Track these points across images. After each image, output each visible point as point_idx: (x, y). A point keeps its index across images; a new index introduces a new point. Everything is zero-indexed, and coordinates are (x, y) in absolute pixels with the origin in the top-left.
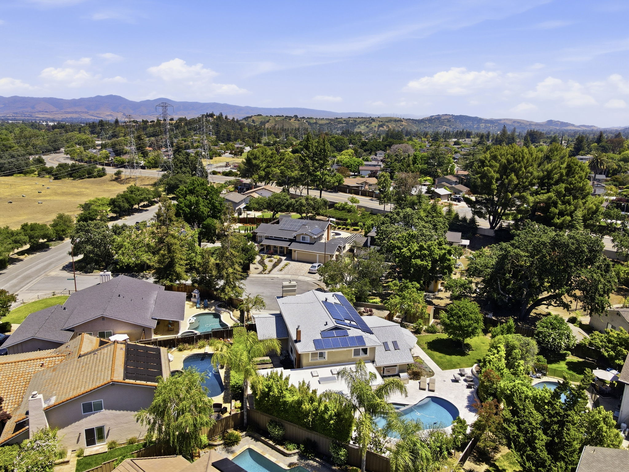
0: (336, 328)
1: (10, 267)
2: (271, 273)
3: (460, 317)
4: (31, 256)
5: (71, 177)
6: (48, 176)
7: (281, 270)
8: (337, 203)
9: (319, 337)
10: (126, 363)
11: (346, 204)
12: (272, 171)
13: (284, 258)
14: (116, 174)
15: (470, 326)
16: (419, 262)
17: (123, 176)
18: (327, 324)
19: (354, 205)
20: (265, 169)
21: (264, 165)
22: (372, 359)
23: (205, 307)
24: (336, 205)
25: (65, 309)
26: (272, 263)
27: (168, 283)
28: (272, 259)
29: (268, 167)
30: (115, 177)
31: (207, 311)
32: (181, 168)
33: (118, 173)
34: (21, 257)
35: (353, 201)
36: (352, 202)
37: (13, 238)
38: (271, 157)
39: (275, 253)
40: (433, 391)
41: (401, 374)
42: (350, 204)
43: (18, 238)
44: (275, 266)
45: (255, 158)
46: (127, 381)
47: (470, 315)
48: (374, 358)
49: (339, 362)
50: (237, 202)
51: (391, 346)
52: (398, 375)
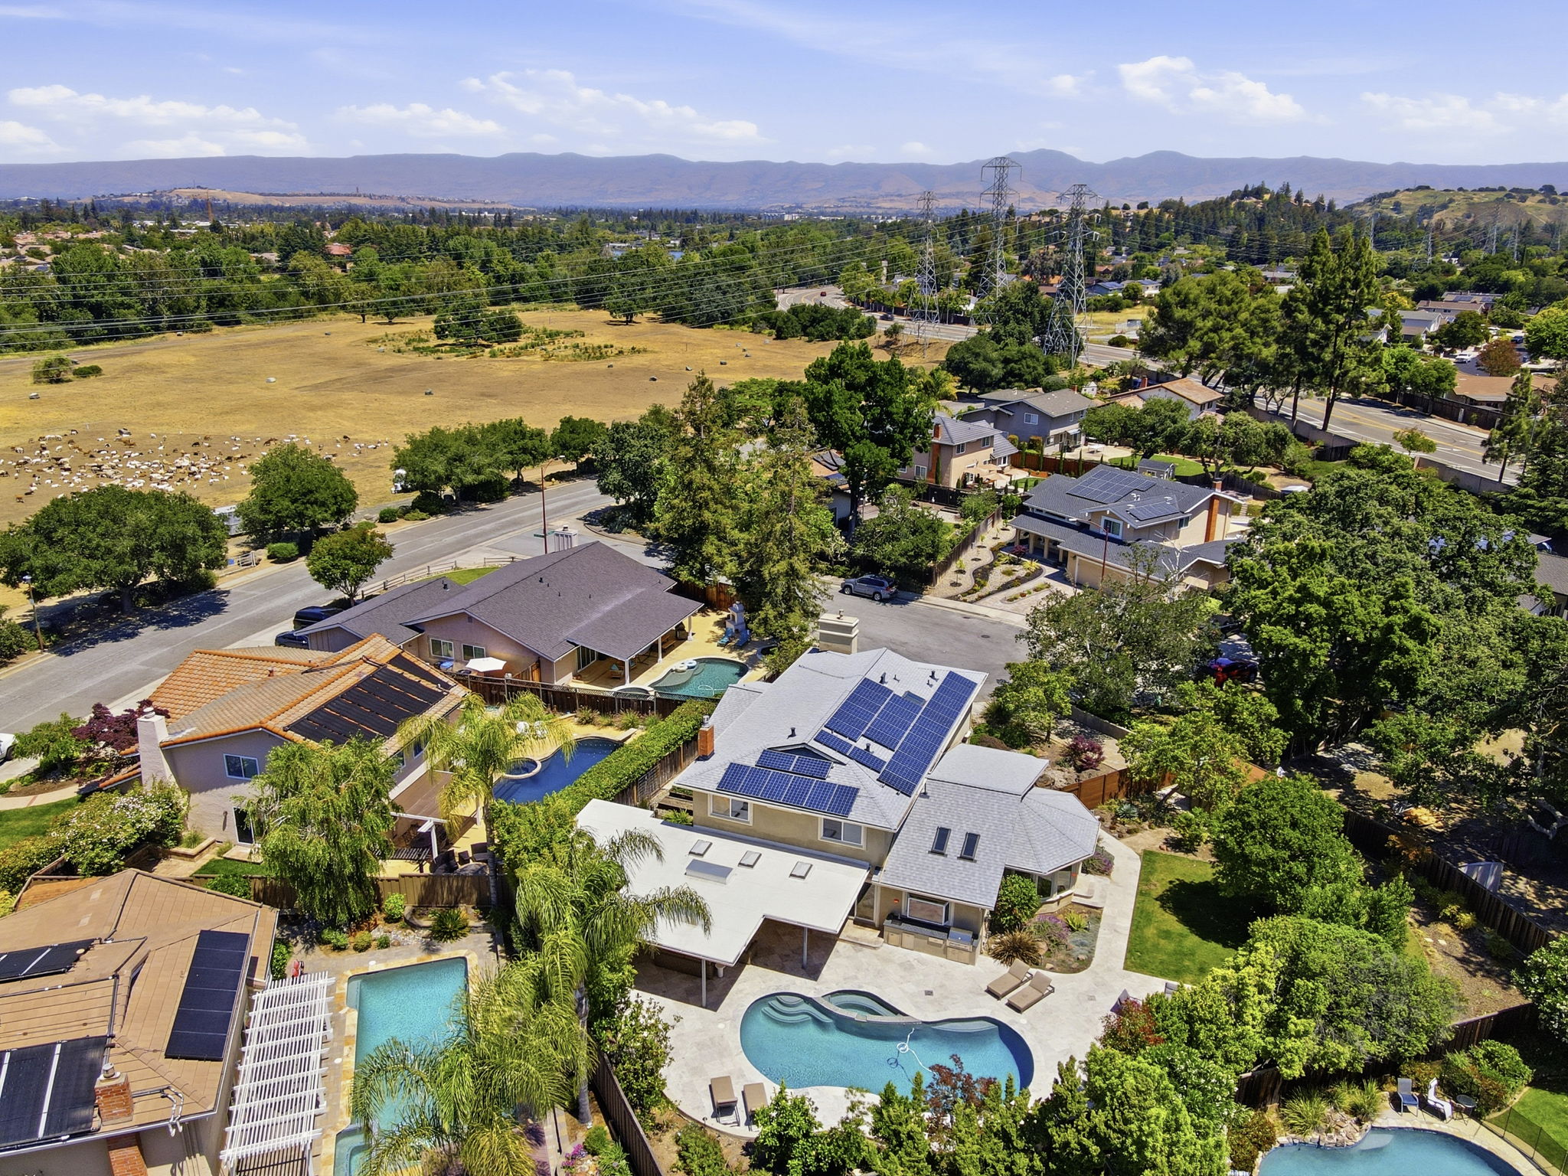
0: (804, 750)
1: (512, 500)
2: (981, 602)
3: (1248, 827)
4: (564, 484)
5: (806, 335)
6: (767, 331)
7: (1011, 600)
8: (1357, 445)
9: (751, 761)
10: (329, 704)
11: (1385, 450)
12: (1221, 340)
13: (1050, 570)
14: (887, 333)
15: (1273, 864)
16: (1283, 635)
17: (904, 338)
18: (793, 735)
19: (1414, 454)
20: (1206, 333)
21: (1209, 324)
22: (875, 860)
23: (733, 649)
24: (1358, 452)
25: (445, 587)
26: (1007, 579)
27: (684, 576)
28: (1017, 567)
29: (1215, 329)
30: (884, 339)
31: (733, 656)
32: (1006, 323)
33: (894, 331)
34: (546, 484)
35: (1411, 442)
36: (1404, 446)
37: (521, 443)
38: (1229, 303)
39: (1037, 554)
40: (1018, 1010)
41: (952, 931)
42: (1398, 449)
43: (530, 444)
44: (1005, 587)
45: (1183, 304)
46: (290, 733)
47: (1287, 831)
48: (882, 860)
49: (783, 841)
50: (1054, 414)
51: (955, 844)
52: (945, 929)
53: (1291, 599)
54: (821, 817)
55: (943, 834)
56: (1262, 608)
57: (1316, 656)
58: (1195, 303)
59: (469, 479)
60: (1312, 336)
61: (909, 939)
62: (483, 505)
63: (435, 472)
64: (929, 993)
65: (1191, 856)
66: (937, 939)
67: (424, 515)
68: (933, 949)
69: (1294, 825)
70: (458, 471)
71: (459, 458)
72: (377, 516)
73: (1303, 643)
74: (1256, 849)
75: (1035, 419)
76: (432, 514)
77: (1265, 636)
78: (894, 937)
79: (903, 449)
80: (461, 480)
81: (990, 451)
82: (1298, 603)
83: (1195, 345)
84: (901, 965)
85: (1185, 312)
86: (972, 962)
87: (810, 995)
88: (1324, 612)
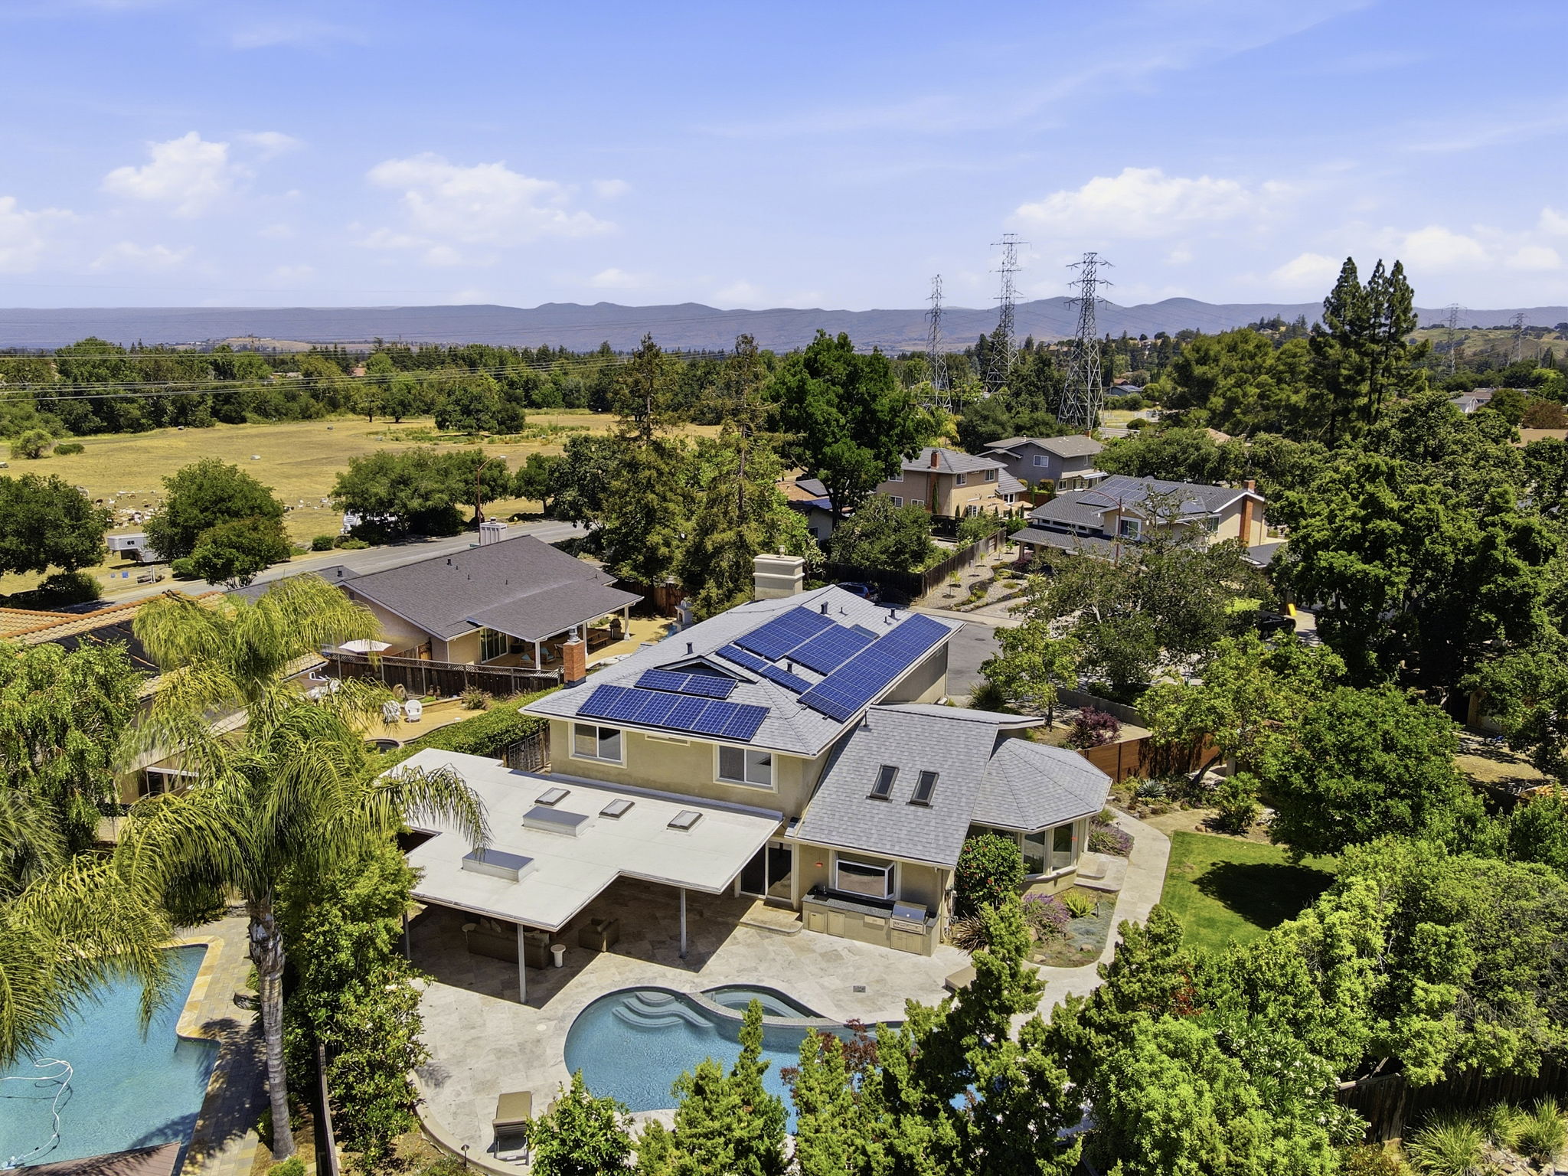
0: (702, 667)
1: (467, 535)
2: (977, 611)
4: (528, 524)
7: (1014, 609)
9: (627, 683)
18: (690, 652)
20: (1229, 389)
22: (790, 808)
26: (1009, 591)
28: (1020, 582)
32: (1018, 395)
34: (509, 524)
41: (898, 906)
43: (488, 474)
44: (1008, 598)
47: (1379, 754)
48: (800, 808)
49: (666, 787)
50: (1066, 454)
51: (904, 786)
52: (888, 905)
53: (1354, 518)
54: (716, 743)
55: (888, 774)
56: (1317, 536)
57: (1393, 584)
58: (1216, 360)
59: (415, 504)
60: (1344, 372)
61: (838, 921)
62: (434, 538)
63: (376, 494)
64: (861, 989)
65: (1239, 838)
66: (875, 918)
67: (362, 543)
68: (870, 935)
69: (1389, 746)
70: (402, 495)
71: (404, 481)
72: (310, 544)
73: (1376, 570)
74: (1334, 783)
75: (1045, 461)
76: (372, 544)
77: (1323, 564)
78: (817, 919)
79: (889, 453)
80: (405, 506)
81: (995, 486)
82: (1365, 521)
83: (1217, 402)
84: (823, 955)
85: (1205, 368)
86: (926, 951)
87: (685, 989)
88: (1400, 529)
